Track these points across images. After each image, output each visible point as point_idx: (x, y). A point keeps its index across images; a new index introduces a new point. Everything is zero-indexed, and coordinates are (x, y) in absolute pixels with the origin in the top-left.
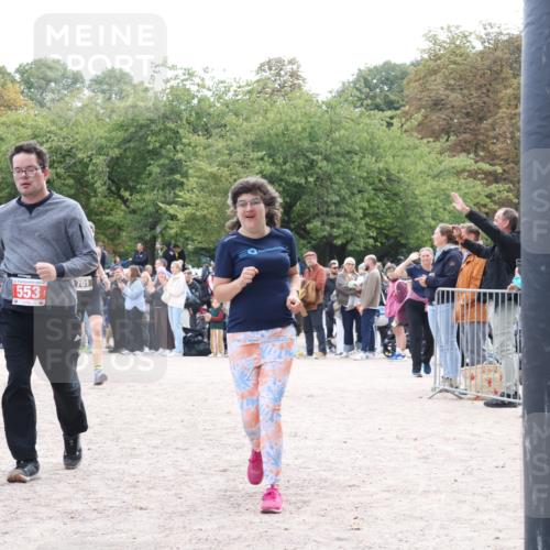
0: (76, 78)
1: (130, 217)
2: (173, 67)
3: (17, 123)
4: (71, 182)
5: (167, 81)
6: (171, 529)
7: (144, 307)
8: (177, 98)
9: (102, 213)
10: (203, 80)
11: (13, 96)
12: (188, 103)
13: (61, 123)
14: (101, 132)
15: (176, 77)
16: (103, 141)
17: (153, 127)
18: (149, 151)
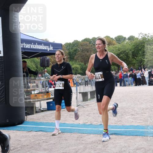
0: (125, 38)
1: (137, 61)
2: (143, 34)
3: (116, 47)
4: (125, 56)
5: (141, 37)
6: (151, 117)
7: (140, 77)
8: (144, 39)
9: (132, 61)
10: (148, 36)
11: (114, 43)
12: (146, 40)
13: (123, 46)
14: (130, 47)
15: (143, 36)
16: (131, 49)
17: (140, 45)
18: (139, 50)
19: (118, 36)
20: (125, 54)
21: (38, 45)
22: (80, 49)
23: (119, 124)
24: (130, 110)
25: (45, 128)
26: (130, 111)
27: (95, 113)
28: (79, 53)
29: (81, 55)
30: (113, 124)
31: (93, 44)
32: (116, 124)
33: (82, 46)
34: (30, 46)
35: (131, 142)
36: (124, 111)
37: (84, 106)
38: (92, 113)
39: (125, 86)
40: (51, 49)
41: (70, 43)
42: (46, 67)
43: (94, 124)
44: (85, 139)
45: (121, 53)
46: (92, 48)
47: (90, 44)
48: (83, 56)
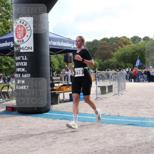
11: (130, 42)
13: (138, 46)
19: (134, 37)
20: (140, 53)
21: (63, 42)
22: (99, 48)
23: (135, 116)
24: (145, 103)
25: (68, 117)
26: (144, 105)
27: (112, 105)
28: (98, 51)
29: (99, 53)
30: (130, 116)
31: (111, 43)
32: (132, 116)
33: (100, 44)
34: (57, 43)
35: (146, 132)
36: (139, 104)
37: (103, 99)
38: (110, 105)
39: (139, 82)
40: (74, 47)
41: (90, 42)
42: (68, 63)
43: (112, 115)
44: (105, 128)
45: (136, 52)
46: (110, 47)
47: (108, 43)
48: (102, 54)
